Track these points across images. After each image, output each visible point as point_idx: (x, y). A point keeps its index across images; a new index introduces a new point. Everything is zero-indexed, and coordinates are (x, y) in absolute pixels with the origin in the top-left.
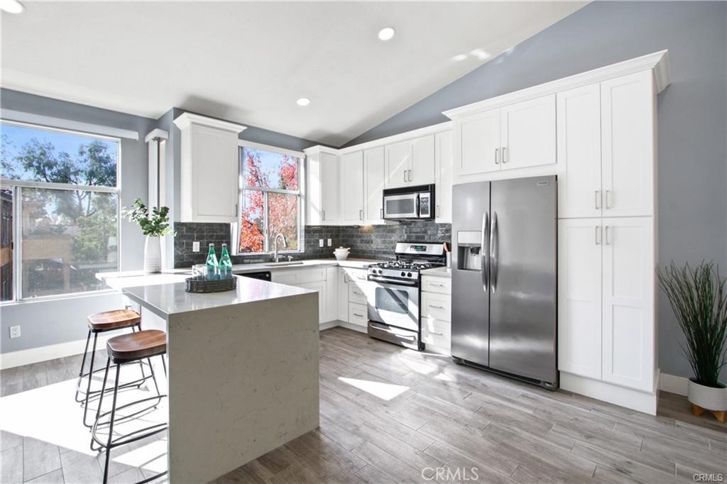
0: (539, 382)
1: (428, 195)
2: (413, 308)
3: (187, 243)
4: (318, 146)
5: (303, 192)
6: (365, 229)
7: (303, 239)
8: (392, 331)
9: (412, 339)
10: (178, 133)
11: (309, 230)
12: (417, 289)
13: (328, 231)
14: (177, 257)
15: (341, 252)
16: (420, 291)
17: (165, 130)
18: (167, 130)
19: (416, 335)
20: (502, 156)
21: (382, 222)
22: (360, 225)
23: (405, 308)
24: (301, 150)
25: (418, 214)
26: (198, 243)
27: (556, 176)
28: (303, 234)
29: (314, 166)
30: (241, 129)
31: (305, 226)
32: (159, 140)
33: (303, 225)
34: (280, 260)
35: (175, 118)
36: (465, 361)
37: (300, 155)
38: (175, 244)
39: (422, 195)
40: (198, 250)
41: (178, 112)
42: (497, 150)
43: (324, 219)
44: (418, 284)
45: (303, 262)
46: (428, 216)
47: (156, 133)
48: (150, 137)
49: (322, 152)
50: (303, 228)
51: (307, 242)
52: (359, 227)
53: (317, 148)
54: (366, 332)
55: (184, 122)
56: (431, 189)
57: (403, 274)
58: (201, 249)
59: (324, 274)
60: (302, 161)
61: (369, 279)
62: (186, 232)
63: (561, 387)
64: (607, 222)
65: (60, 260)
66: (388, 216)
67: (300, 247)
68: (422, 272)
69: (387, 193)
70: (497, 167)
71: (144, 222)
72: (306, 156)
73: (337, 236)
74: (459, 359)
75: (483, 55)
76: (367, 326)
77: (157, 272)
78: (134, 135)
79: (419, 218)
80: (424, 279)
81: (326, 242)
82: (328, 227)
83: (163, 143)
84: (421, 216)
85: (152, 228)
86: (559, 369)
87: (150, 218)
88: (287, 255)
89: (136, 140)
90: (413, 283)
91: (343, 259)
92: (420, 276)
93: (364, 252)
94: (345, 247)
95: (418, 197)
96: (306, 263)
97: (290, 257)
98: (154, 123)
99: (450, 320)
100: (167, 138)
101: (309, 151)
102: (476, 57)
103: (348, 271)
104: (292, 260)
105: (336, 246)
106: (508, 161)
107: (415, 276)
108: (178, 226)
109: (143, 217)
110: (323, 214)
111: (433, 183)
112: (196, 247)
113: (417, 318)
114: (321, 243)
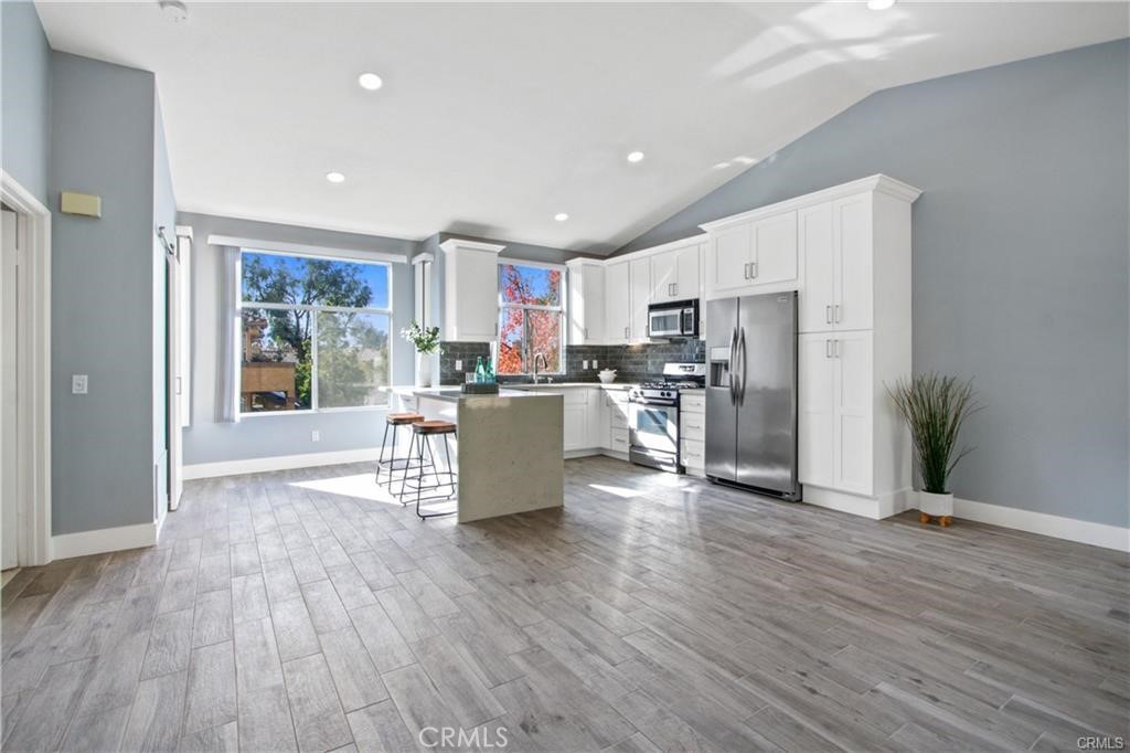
0: (780, 493)
1: (692, 310)
2: (671, 428)
3: (451, 362)
4: (581, 258)
5: (565, 310)
6: (633, 349)
7: (565, 360)
8: (650, 454)
9: (671, 461)
10: (443, 255)
11: (572, 351)
12: (675, 409)
13: (593, 352)
14: (442, 374)
15: (606, 375)
16: (679, 411)
17: (429, 252)
18: (432, 252)
19: (675, 457)
20: (751, 271)
21: (648, 341)
22: (630, 344)
23: (664, 430)
24: (562, 262)
25: (682, 331)
26: (461, 361)
27: (796, 292)
28: (565, 355)
29: (577, 279)
30: (500, 248)
31: (568, 346)
32: (424, 262)
33: (565, 344)
34: (540, 382)
35: (441, 242)
36: (720, 480)
37: (562, 269)
38: (441, 362)
39: (686, 311)
40: (460, 369)
41: (445, 236)
42: (746, 265)
43: (586, 338)
44: (677, 404)
45: (564, 384)
46: (692, 332)
47: (423, 256)
48: (417, 260)
49: (585, 264)
50: (565, 348)
51: (569, 363)
52: (628, 346)
53: (579, 261)
54: (627, 459)
55: (449, 246)
56: (695, 304)
57: (662, 394)
58: (462, 367)
59: (585, 397)
60: (563, 274)
61: (630, 401)
62: (452, 351)
63: (804, 500)
64: (837, 336)
65: (282, 394)
66: (653, 334)
67: (562, 370)
68: (680, 391)
69: (652, 308)
70: (746, 282)
71: (419, 341)
72: (568, 269)
73: (604, 358)
74: (713, 477)
75: (748, 161)
76: (628, 451)
78: (403, 259)
79: (683, 335)
80: (683, 398)
81: (590, 363)
82: (594, 347)
83: (428, 265)
84: (686, 333)
85: (425, 346)
86: (800, 480)
87: (423, 337)
88: (546, 377)
89: (403, 264)
90: (671, 402)
91: (608, 382)
92: (679, 395)
93: (633, 375)
94: (611, 369)
95: (682, 312)
96: (568, 385)
97: (550, 379)
98: (419, 246)
99: (703, 439)
100: (432, 261)
101: (572, 263)
102: (740, 163)
103: (610, 393)
104: (552, 382)
105: (602, 368)
106: (757, 275)
107: (674, 395)
108: (444, 345)
109: (418, 336)
110: (586, 333)
111: (696, 297)
112: (459, 365)
113: (675, 439)
114: (585, 365)
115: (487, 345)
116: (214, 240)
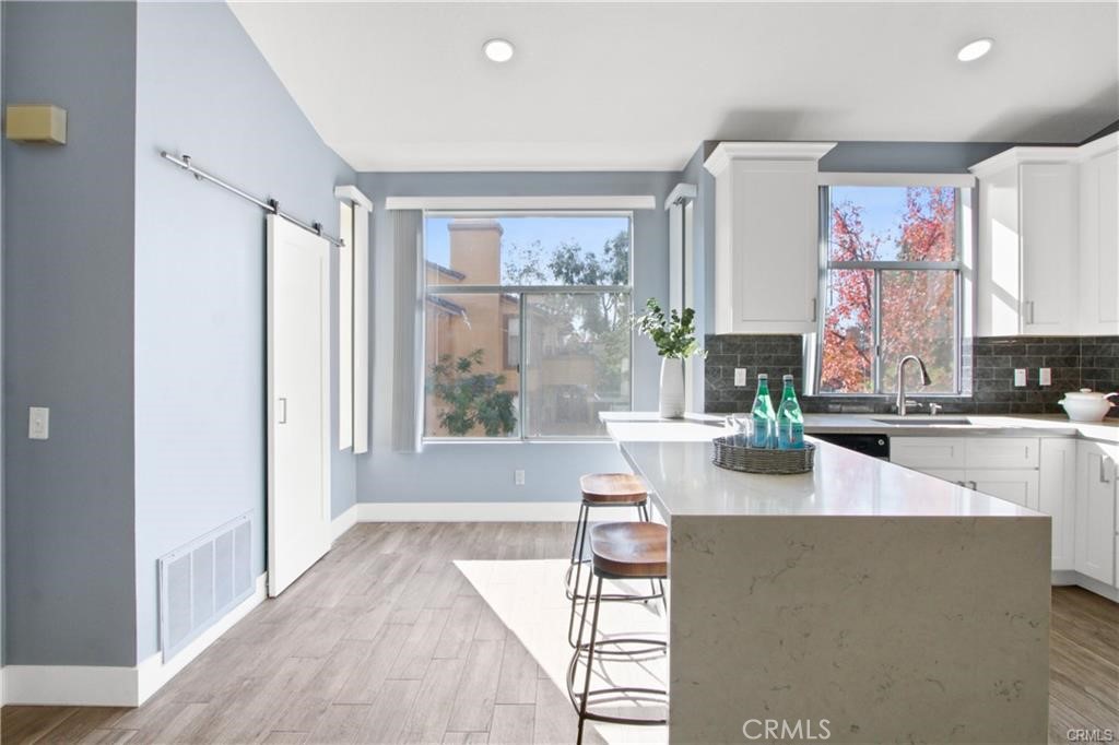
3: (725, 371)
4: (1015, 150)
5: (968, 261)
7: (968, 367)
10: (712, 183)
11: (985, 349)
13: (1039, 351)
14: (709, 394)
15: (1082, 401)
17: (690, 183)
18: (695, 183)
24: (964, 168)
26: (744, 370)
28: (969, 356)
29: (1001, 200)
30: (823, 149)
31: (975, 339)
32: (683, 202)
33: (969, 334)
34: (909, 411)
35: (706, 158)
37: (964, 183)
38: (706, 372)
40: (744, 384)
41: (710, 146)
43: (1029, 320)
45: (970, 418)
47: (680, 190)
48: (671, 200)
49: (1026, 163)
50: (969, 343)
51: (978, 375)
53: (1012, 155)
55: (720, 159)
58: (747, 381)
59: (1034, 453)
60: (966, 194)
62: (725, 352)
71: (660, 335)
72: (977, 181)
73: (1070, 362)
77: (678, 418)
78: (648, 202)
81: (1033, 376)
82: (1040, 339)
83: (690, 206)
85: (672, 345)
87: (669, 328)
88: (926, 401)
89: (651, 209)
91: (1093, 421)
96: (978, 422)
97: (935, 407)
98: (677, 177)
100: (694, 195)
101: (988, 166)
104: (939, 412)
105: (1066, 385)
108: (712, 340)
109: (657, 326)
110: (1028, 309)
112: (740, 377)
114: (1020, 377)
115: (797, 339)
116: (393, 203)
